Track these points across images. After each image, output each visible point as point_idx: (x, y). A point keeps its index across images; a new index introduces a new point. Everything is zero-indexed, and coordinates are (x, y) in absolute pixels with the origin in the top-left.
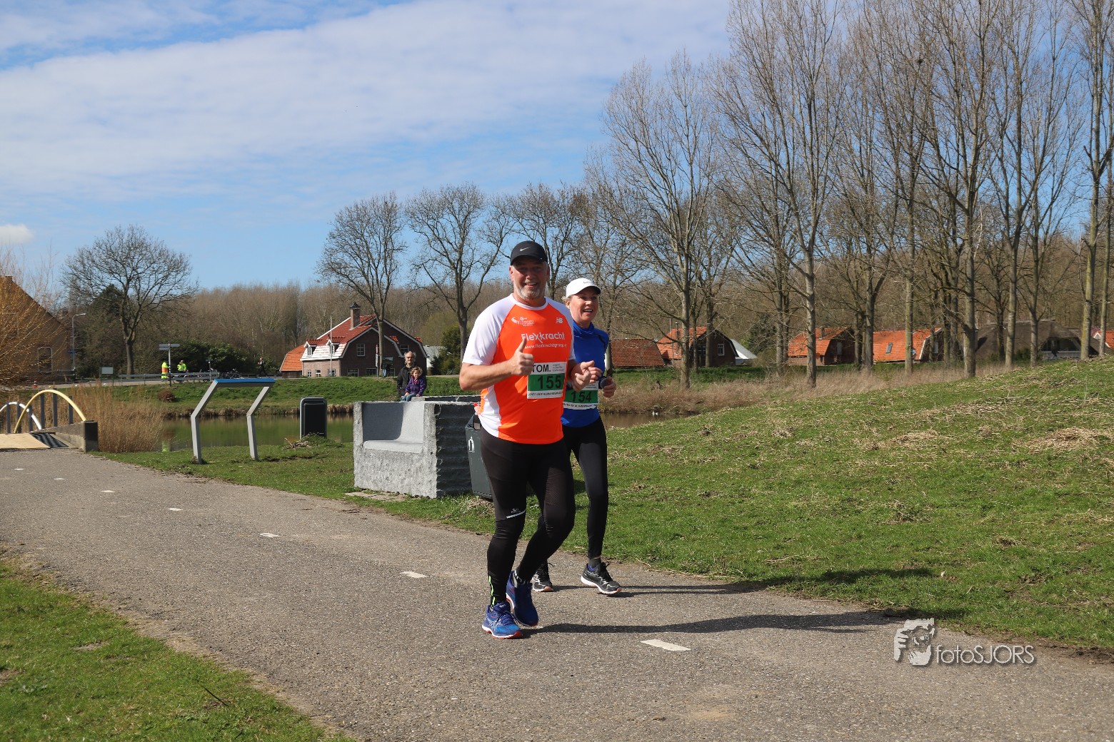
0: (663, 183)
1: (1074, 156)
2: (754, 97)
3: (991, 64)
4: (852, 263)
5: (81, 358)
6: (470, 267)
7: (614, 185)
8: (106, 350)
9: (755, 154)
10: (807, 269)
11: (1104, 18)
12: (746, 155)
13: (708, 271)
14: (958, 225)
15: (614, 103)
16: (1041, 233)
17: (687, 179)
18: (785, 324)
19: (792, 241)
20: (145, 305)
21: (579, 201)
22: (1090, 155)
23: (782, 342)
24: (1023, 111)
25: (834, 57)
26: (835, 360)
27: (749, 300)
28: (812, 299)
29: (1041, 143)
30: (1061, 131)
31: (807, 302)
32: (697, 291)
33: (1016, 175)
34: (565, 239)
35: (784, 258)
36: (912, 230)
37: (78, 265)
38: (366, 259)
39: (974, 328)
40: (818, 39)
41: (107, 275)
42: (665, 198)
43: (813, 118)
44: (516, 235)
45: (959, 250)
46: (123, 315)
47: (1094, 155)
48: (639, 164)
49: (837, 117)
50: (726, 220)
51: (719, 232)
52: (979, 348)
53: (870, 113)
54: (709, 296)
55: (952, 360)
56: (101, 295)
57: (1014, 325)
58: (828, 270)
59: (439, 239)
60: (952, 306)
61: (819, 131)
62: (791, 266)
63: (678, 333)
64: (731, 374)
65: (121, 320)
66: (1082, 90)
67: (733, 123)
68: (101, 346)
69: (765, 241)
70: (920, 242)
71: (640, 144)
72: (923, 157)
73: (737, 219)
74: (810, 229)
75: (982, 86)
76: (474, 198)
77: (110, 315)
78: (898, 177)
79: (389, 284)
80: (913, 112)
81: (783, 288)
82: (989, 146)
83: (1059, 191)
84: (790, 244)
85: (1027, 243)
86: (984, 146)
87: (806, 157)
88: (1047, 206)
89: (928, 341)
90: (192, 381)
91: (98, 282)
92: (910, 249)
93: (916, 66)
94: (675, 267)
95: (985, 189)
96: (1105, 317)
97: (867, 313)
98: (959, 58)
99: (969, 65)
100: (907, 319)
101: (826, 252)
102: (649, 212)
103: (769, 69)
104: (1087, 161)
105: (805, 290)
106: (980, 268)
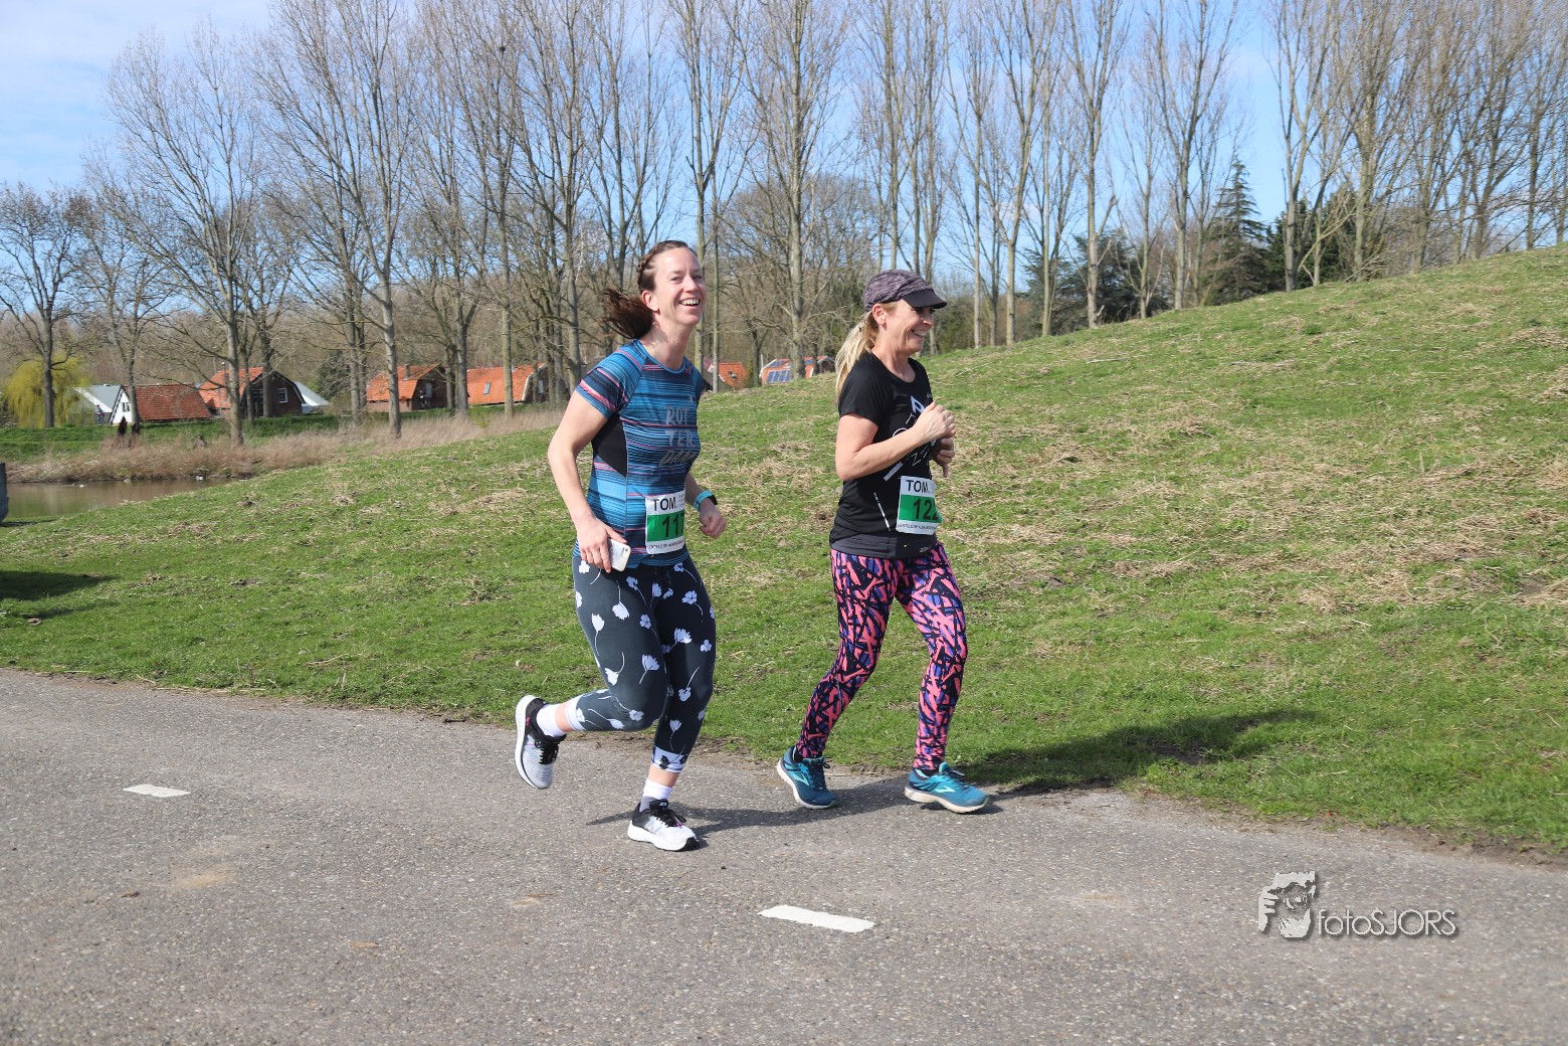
0: (192, 187)
1: (676, 165)
2: (305, 82)
3: (582, 55)
4: (438, 289)
7: (125, 187)
9: (311, 153)
10: (383, 296)
11: (698, 15)
12: (298, 151)
13: (261, 298)
14: (557, 243)
15: (116, 79)
17: (224, 181)
18: (360, 362)
21: (79, 206)
22: (692, 167)
23: (357, 384)
24: (621, 114)
25: (400, 39)
26: (424, 404)
27: (314, 334)
28: (391, 331)
29: (642, 151)
30: (661, 138)
31: (386, 335)
32: (248, 325)
33: (617, 187)
34: (62, 256)
35: (355, 282)
36: (506, 249)
39: (581, 363)
40: (380, 16)
42: (196, 205)
43: (380, 112)
45: (560, 273)
47: (696, 166)
48: (159, 161)
49: (409, 110)
50: (280, 235)
51: (271, 249)
53: (449, 108)
54: (263, 328)
55: (557, 401)
58: (410, 297)
60: (556, 338)
61: (388, 126)
62: (364, 292)
63: (227, 376)
64: (298, 425)
66: (680, 94)
67: (278, 113)
69: (328, 260)
70: (517, 265)
71: (157, 134)
72: (514, 163)
73: (293, 233)
74: (385, 246)
75: (575, 82)
78: (486, 186)
80: (498, 109)
81: (356, 318)
82: (586, 151)
83: (663, 206)
84: (362, 265)
85: (633, 265)
86: (580, 152)
87: (375, 159)
88: (652, 222)
89: (531, 379)
92: (503, 270)
93: (499, 54)
94: (217, 293)
95: (584, 201)
96: (718, 349)
97: (459, 347)
98: (547, 49)
99: (558, 58)
100: (504, 353)
101: (406, 274)
102: (177, 223)
103: (321, 47)
104: (690, 173)
105: (382, 321)
106: (585, 293)
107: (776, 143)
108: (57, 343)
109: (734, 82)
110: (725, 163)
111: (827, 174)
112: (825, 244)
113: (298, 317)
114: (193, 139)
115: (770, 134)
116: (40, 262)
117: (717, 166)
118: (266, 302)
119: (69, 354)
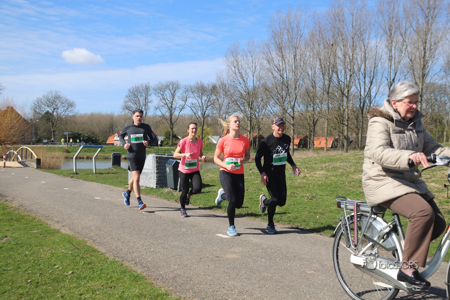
0: (243, 83)
1: (382, 79)
2: (276, 54)
3: (356, 47)
4: (308, 113)
5: (36, 136)
6: (175, 109)
7: (226, 82)
8: (45, 133)
9: (276, 74)
10: (292, 114)
11: (393, 34)
12: (272, 74)
13: (258, 114)
14: (344, 102)
16: (372, 105)
17: (252, 81)
19: (288, 105)
20: (59, 118)
21: (214, 88)
22: (387, 80)
24: (367, 64)
25: (303, 42)
26: (301, 146)
28: (293, 125)
29: (372, 75)
30: (378, 71)
31: (291, 126)
32: (254, 121)
33: (364, 85)
34: (209, 101)
35: (285, 110)
36: (328, 103)
37: (36, 103)
38: (138, 105)
39: (348, 137)
40: (298, 36)
41: (46, 107)
42: (244, 88)
43: (296, 62)
44: (192, 99)
45: (344, 110)
46: (52, 121)
47: (389, 80)
48: (235, 76)
49: (304, 62)
50: (265, 97)
51: (262, 100)
52: (350, 144)
53: (315, 62)
54: (258, 122)
55: (341, 148)
56: (44, 114)
57: (362, 137)
58: (300, 116)
59: (164, 99)
60: (341, 129)
62: (287, 113)
63: (247, 135)
65: (51, 123)
66: (385, 57)
67: (268, 63)
68: (43, 132)
69: (278, 104)
70: (331, 107)
71: (236, 69)
72: (333, 78)
73: (269, 96)
74: (294, 101)
75: (353, 55)
76: (177, 85)
77: (47, 121)
78: (324, 84)
79: (146, 114)
80: (330, 62)
82: (355, 75)
83: (378, 92)
84: (287, 106)
86: (353, 75)
87: (293, 76)
88: (374, 96)
89: (333, 141)
90: (75, 146)
91: (43, 110)
93: (331, 46)
94: (247, 112)
95: (353, 89)
97: (312, 131)
98: (345, 45)
99: (348, 47)
100: (326, 133)
101: (299, 109)
102: (238, 93)
103: (281, 45)
104: (386, 82)
105: (291, 122)
106: (351, 116)
107: (415, 73)
108: (205, 124)
109: (403, 54)
110: (398, 79)
111: (433, 83)
112: (430, 104)
113: (268, 120)
114: (245, 70)
115: (413, 70)
116: (203, 102)
117: (395, 80)
118: (260, 115)
119: (208, 127)
